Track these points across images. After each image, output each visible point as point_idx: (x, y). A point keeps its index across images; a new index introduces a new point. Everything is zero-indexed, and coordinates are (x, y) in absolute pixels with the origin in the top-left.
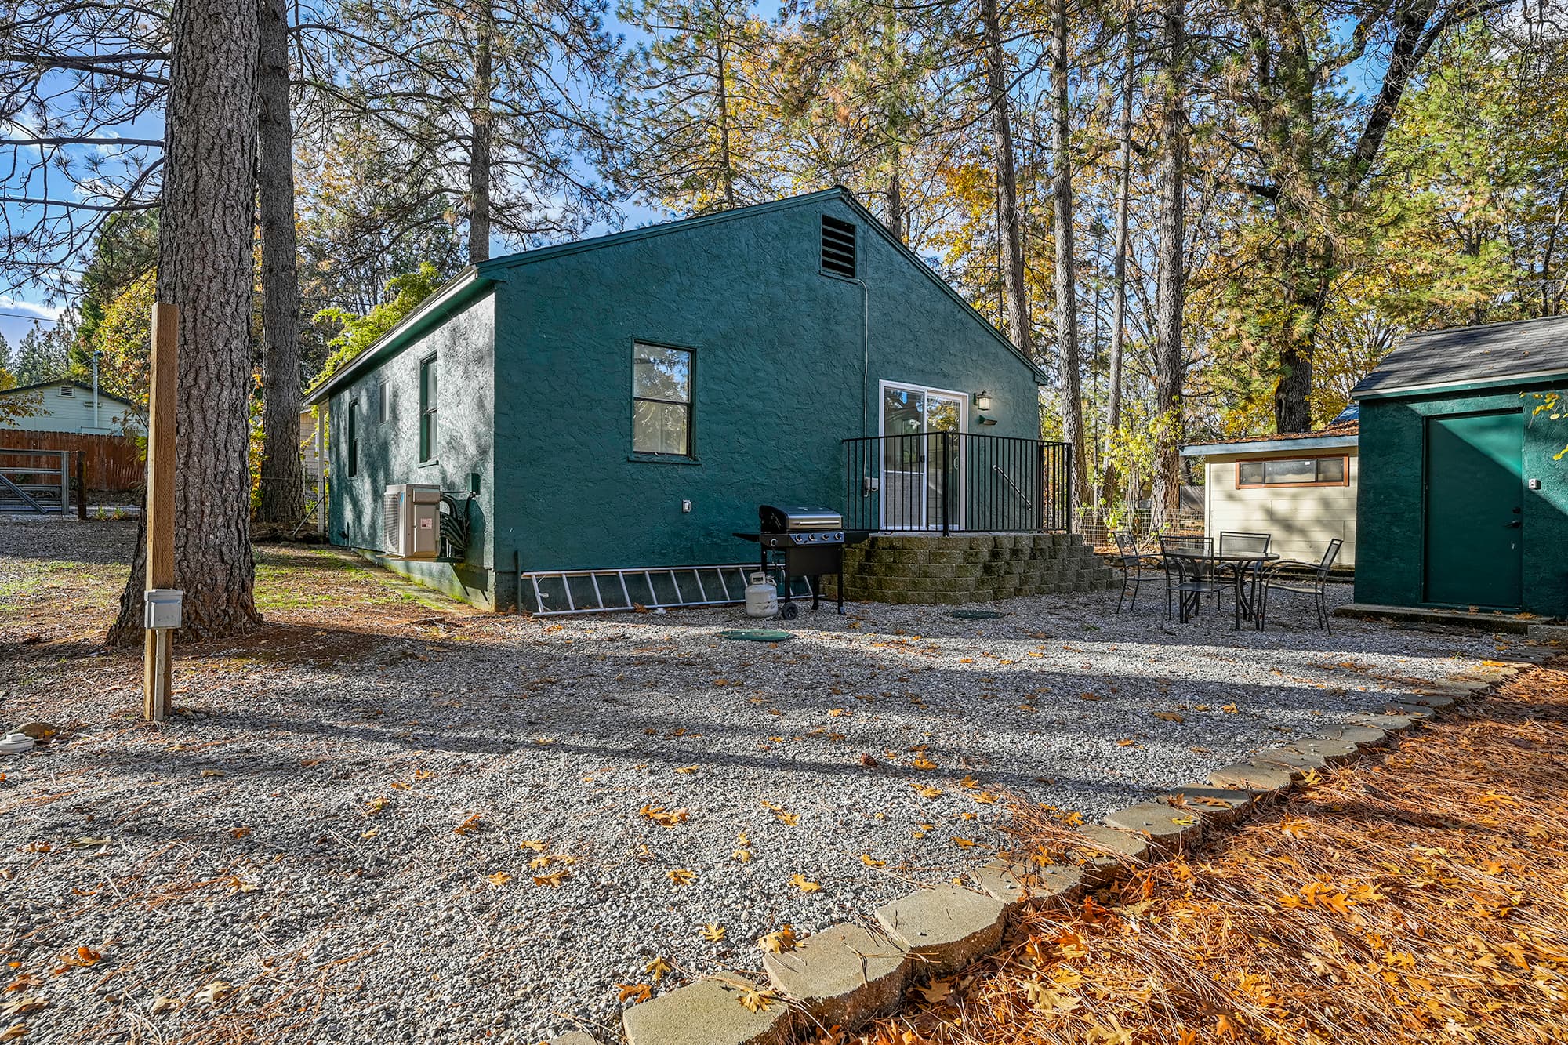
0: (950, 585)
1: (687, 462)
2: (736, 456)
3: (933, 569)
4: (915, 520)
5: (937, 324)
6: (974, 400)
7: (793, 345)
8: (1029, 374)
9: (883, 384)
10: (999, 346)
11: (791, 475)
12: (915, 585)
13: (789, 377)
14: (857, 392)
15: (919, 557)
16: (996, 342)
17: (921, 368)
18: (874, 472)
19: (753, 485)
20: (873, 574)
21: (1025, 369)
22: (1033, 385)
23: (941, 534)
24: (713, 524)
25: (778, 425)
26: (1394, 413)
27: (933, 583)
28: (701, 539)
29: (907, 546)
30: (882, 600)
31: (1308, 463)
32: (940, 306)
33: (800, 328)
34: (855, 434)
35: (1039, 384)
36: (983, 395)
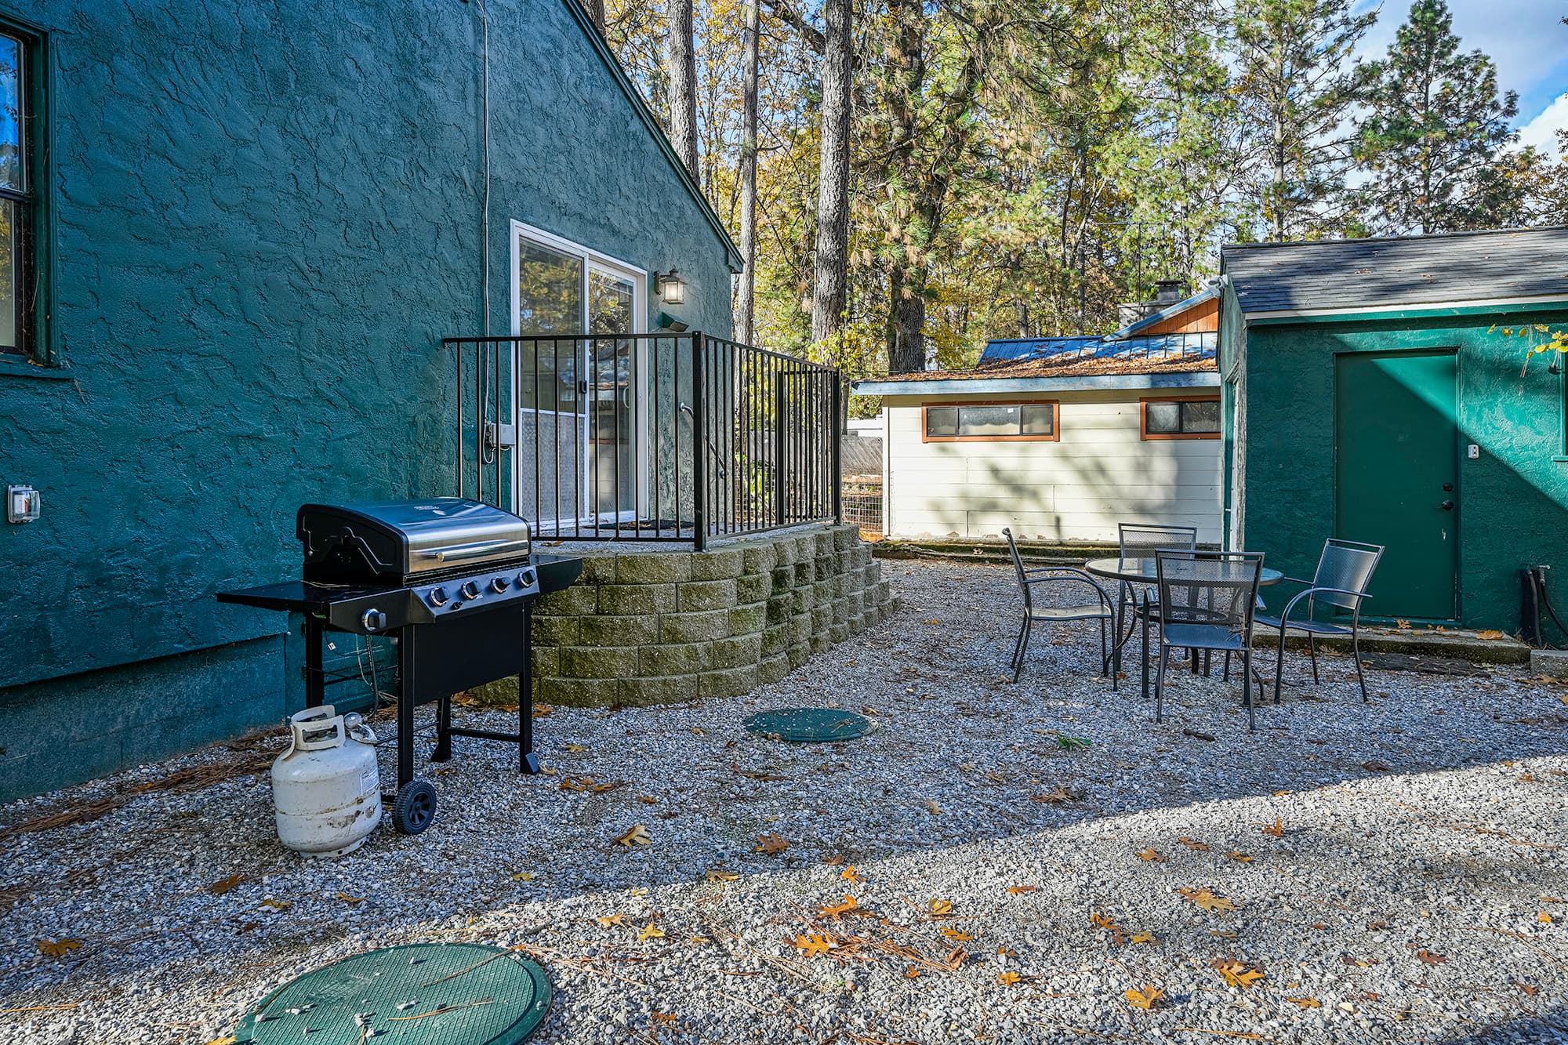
0: (724, 654)
1: (19, 369)
2: (185, 361)
3: (689, 622)
4: (567, 506)
5: (601, 131)
6: (656, 282)
7: (332, 101)
8: (721, 253)
9: (518, 230)
10: (685, 195)
11: (332, 415)
12: (653, 662)
13: (325, 177)
14: (471, 239)
15: (658, 601)
16: (681, 189)
17: (579, 209)
18: (501, 413)
19: (235, 439)
20: (550, 642)
21: (718, 244)
22: (725, 270)
23: (691, 545)
24: (113, 551)
25: (299, 291)
26: (1295, 347)
27: (693, 655)
28: (76, 596)
29: (627, 575)
30: (580, 700)
31: (1011, 410)
32: (605, 98)
33: (349, 63)
34: (467, 329)
35: (732, 270)
36: (672, 277)
